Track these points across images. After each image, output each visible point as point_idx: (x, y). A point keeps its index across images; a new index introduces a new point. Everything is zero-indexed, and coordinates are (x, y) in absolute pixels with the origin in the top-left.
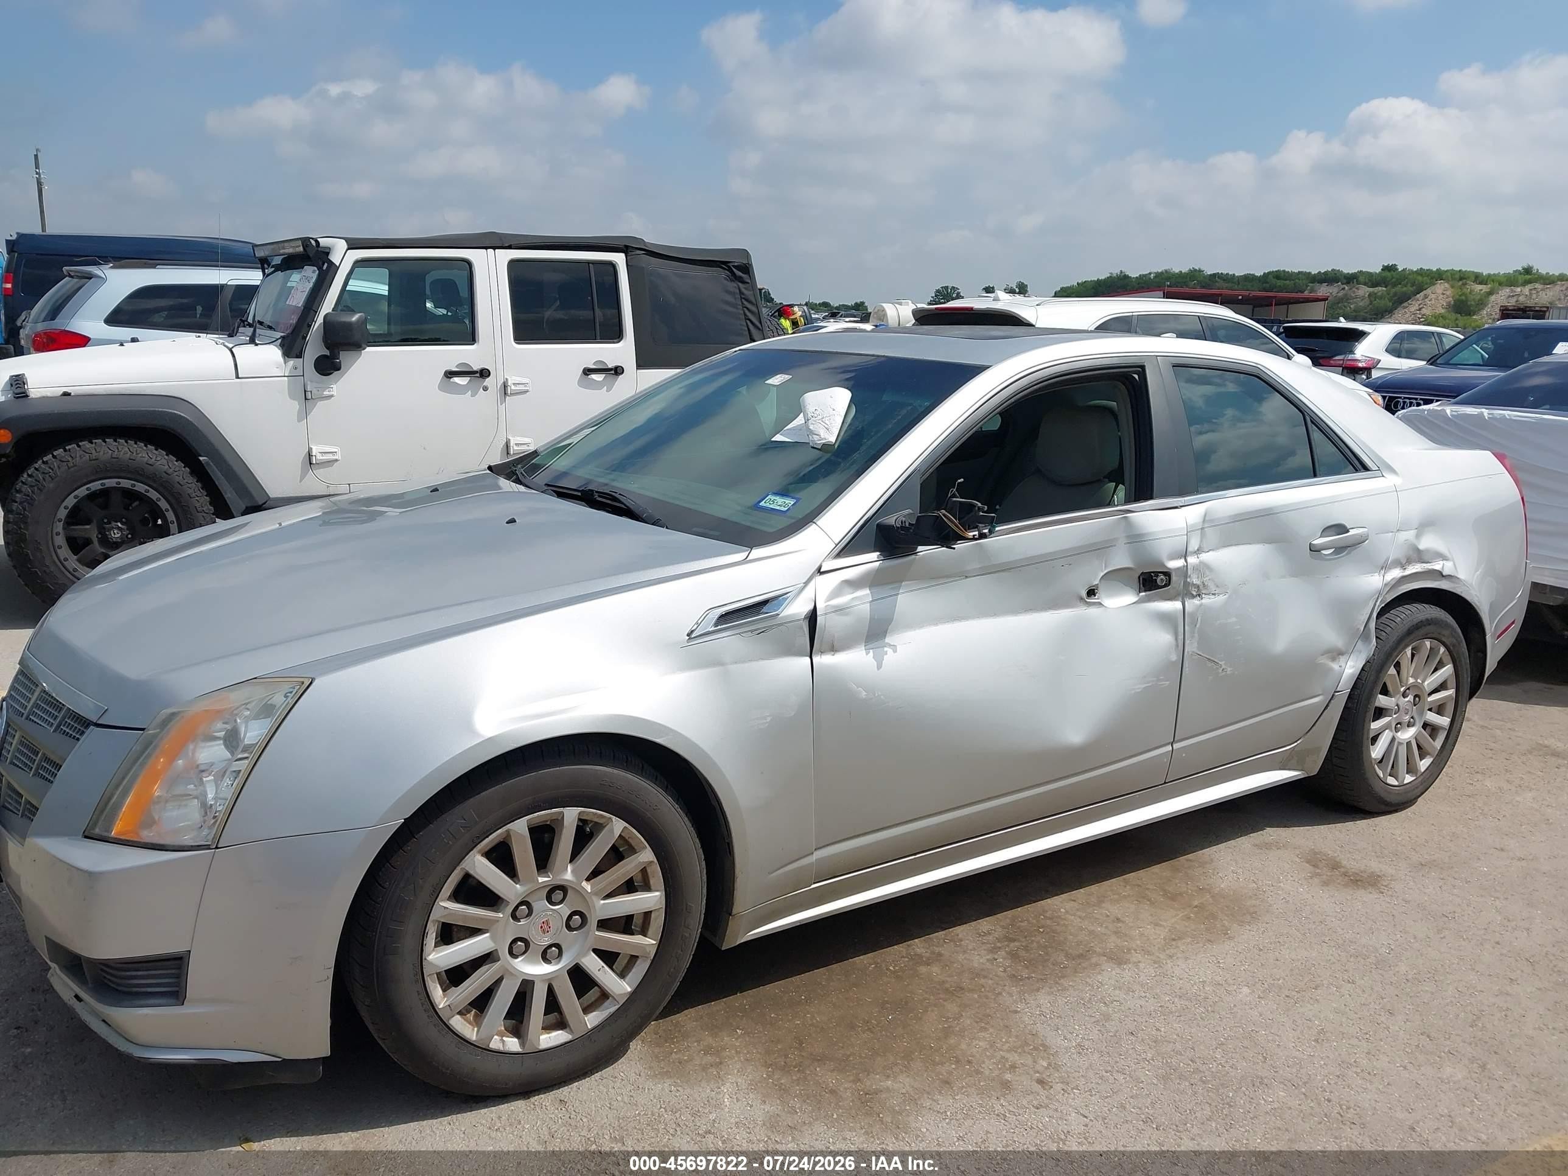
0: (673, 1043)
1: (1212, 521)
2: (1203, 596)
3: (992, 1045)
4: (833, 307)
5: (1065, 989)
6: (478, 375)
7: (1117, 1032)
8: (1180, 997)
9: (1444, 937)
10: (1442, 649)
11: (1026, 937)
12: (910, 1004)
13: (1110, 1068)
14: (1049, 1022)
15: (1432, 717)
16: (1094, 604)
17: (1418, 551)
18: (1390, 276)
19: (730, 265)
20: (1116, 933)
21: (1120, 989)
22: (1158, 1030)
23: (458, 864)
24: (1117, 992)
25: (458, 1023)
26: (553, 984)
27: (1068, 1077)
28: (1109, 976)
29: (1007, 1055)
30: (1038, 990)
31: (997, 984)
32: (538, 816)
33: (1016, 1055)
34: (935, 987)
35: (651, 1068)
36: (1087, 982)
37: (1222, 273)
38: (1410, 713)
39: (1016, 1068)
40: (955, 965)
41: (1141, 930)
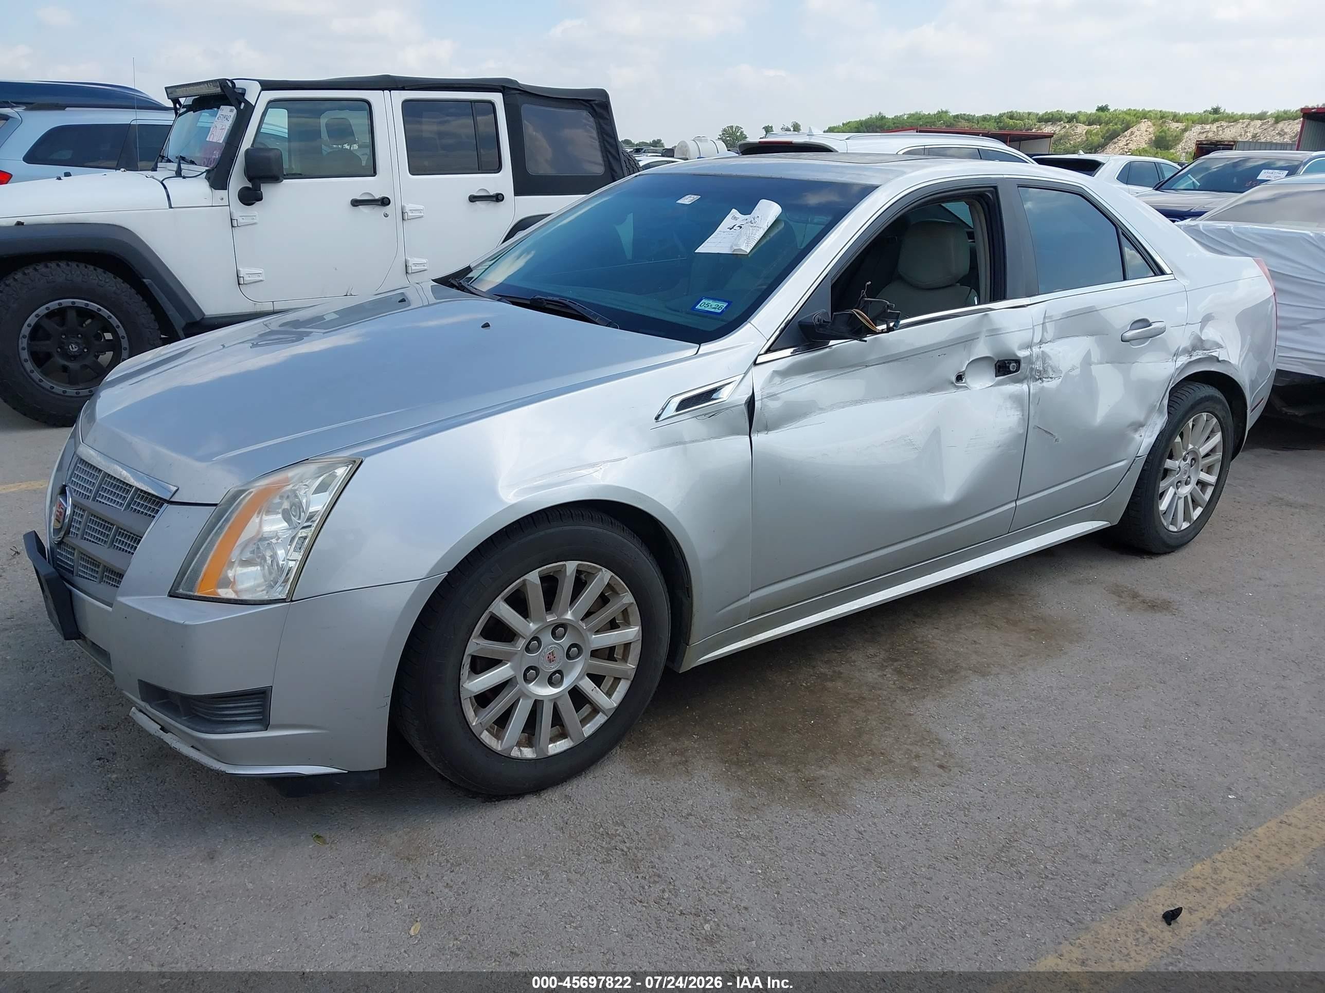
0: (645, 747)
1: (1050, 317)
2: (1044, 379)
3: (897, 739)
4: (634, 144)
5: (944, 696)
6: (380, 203)
7: (992, 727)
8: (1035, 699)
9: (1228, 647)
10: (1215, 420)
11: (905, 658)
12: (825, 711)
13: (992, 755)
14: (938, 721)
15: (1204, 476)
16: (961, 387)
17: (1201, 340)
18: (1101, 116)
19: (592, 103)
20: (976, 652)
21: (988, 695)
22: (1023, 724)
23: (486, 609)
24: (986, 697)
25: (486, 737)
26: (558, 703)
27: (962, 762)
28: (977, 684)
29: (910, 747)
30: (924, 697)
31: (891, 694)
32: (547, 568)
33: (917, 747)
34: (841, 698)
35: (632, 767)
36: (961, 690)
37: (964, 115)
38: (1188, 473)
39: (920, 757)
40: (854, 681)
41: (995, 649)
